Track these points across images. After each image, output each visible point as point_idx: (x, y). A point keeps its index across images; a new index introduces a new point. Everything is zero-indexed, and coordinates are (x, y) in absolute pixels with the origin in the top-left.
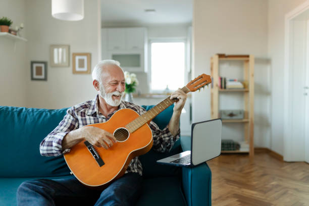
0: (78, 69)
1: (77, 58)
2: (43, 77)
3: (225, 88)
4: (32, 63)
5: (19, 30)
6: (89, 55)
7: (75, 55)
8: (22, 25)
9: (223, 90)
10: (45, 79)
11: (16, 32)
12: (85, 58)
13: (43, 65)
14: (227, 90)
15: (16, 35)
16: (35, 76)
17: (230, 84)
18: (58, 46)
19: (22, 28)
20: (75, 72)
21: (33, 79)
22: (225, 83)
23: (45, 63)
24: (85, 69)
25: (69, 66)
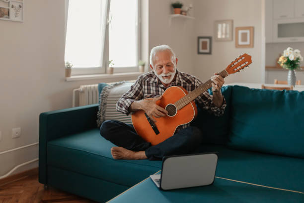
0: (240, 43)
1: (240, 32)
2: (207, 51)
4: (199, 38)
5: (188, 10)
6: (252, 29)
7: (238, 29)
8: (191, 6)
10: (210, 53)
11: (186, 13)
12: (248, 32)
13: (208, 40)
15: (185, 15)
16: (201, 51)
18: (222, 22)
19: (190, 8)
20: (237, 46)
21: (199, 53)
23: (210, 38)
24: (248, 43)
25: (232, 40)
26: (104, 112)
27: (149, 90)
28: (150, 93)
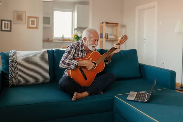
0: (30, 26)
1: (31, 19)
3: (107, 38)
7: (29, 17)
9: (107, 39)
12: (35, 20)
14: (108, 39)
17: (110, 37)
20: (29, 27)
22: (107, 36)
23: (10, 21)
24: (35, 26)
25: (25, 24)
26: (16, 74)
27: (78, 54)
28: (78, 57)
